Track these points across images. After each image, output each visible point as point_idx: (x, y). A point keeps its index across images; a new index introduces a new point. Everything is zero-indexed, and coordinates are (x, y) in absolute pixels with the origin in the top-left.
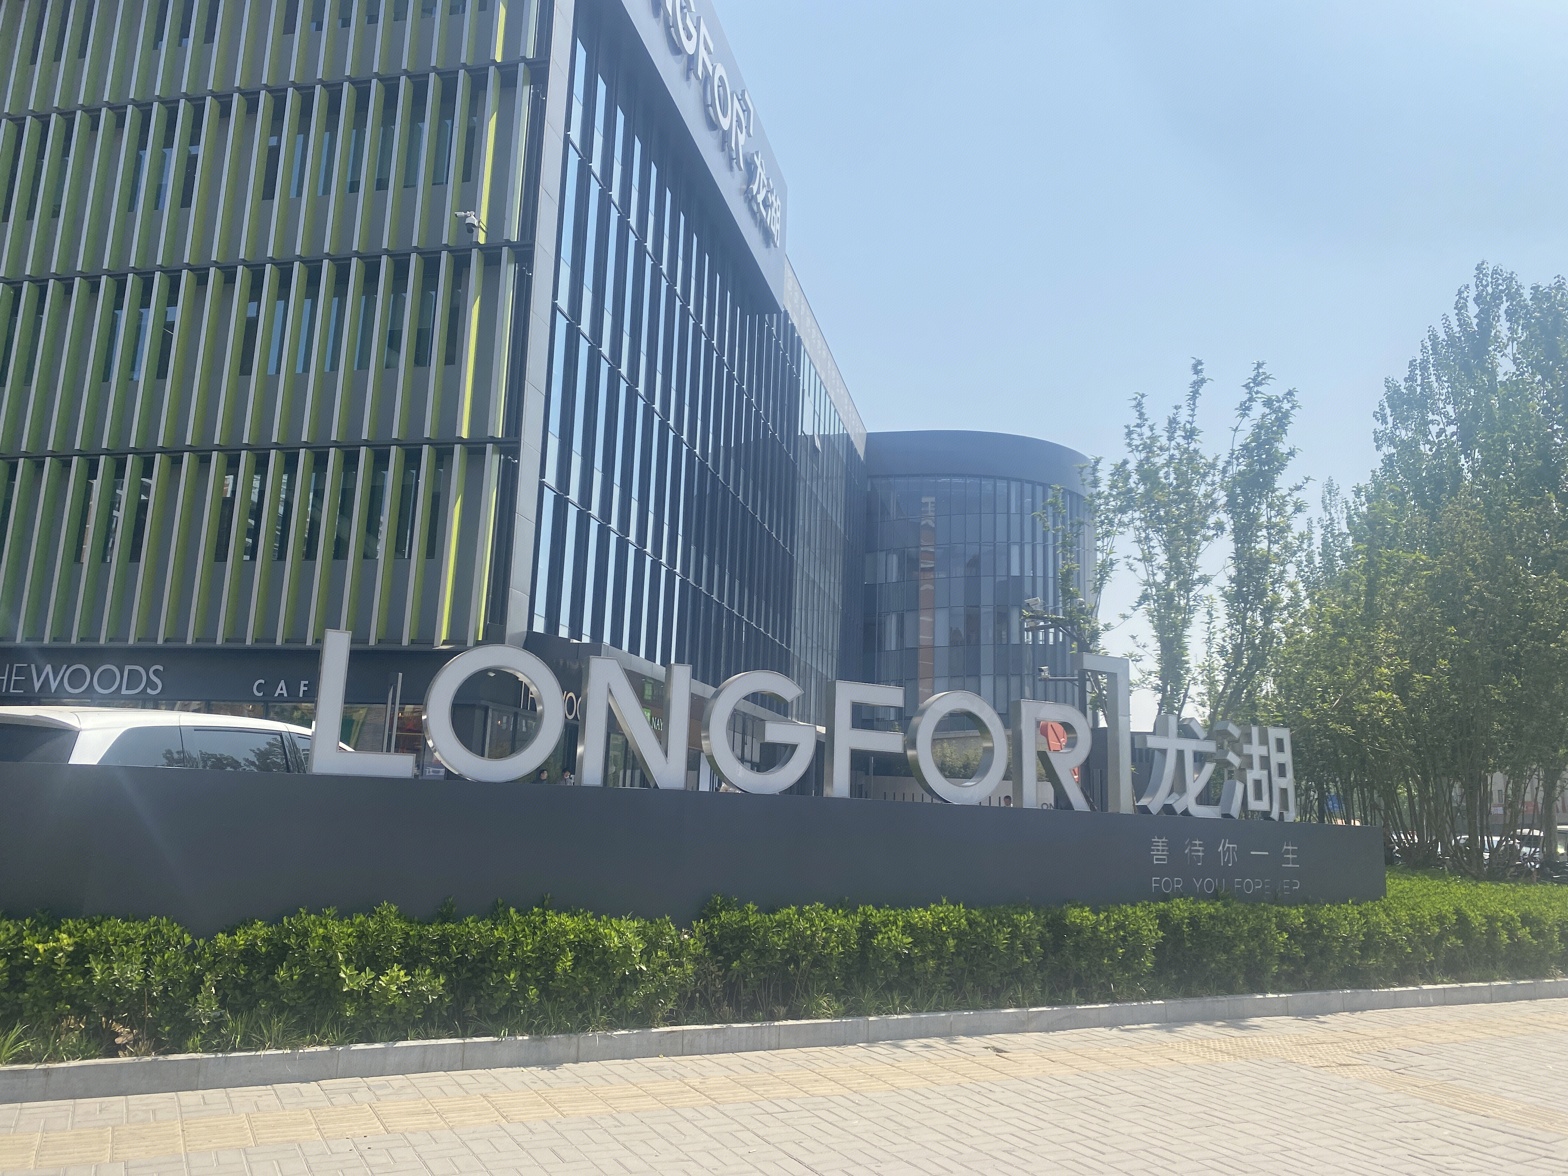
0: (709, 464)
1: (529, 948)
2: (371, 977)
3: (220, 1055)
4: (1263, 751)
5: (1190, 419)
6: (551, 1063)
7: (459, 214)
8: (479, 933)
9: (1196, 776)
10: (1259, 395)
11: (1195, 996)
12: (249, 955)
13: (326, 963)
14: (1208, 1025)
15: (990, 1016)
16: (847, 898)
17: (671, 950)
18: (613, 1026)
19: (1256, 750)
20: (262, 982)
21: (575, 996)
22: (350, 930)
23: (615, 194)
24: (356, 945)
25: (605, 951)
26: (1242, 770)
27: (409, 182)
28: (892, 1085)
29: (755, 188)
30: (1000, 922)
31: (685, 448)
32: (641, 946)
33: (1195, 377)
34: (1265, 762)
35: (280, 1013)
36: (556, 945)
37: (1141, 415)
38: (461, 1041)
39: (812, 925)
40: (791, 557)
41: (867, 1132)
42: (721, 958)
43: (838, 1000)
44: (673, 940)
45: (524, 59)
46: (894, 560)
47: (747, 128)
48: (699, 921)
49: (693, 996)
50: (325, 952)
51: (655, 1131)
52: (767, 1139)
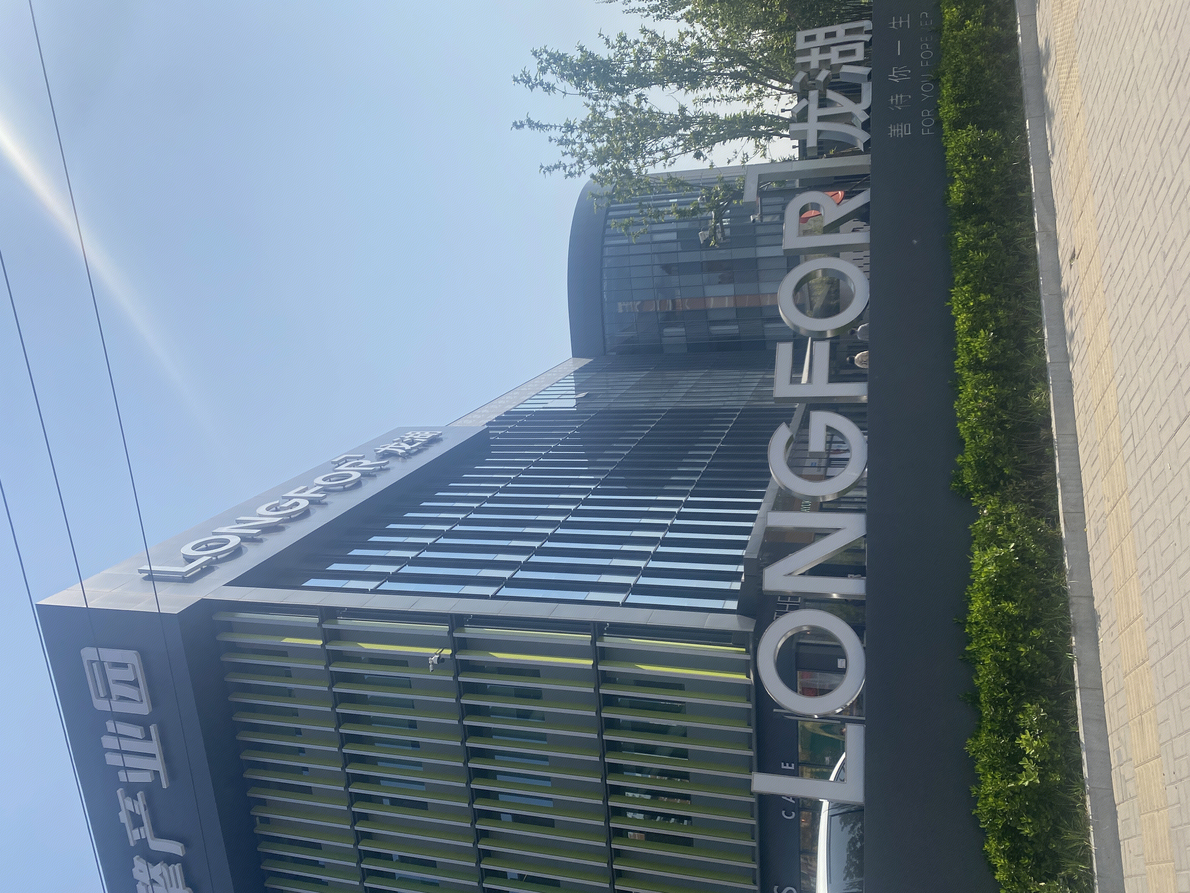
0: (602, 477)
1: (998, 636)
2: (1027, 761)
3: (1096, 881)
4: (815, 52)
5: (558, 128)
6: (1094, 620)
7: (431, 669)
8: (987, 675)
9: (838, 105)
10: (538, 78)
11: (1021, 93)
12: (1013, 855)
13: (1017, 796)
14: (1045, 83)
15: (1043, 263)
16: (949, 382)
17: (996, 523)
18: (1062, 567)
19: (814, 59)
20: (1034, 846)
21: (1037, 599)
22: (989, 776)
23: (411, 554)
24: (1001, 772)
25: (999, 576)
26: (831, 68)
27: (410, 705)
28: (1107, 347)
29: (400, 451)
30: (965, 258)
31: (591, 497)
32: (995, 549)
33: (526, 127)
34: (825, 49)
35: (1059, 832)
36: (996, 615)
37: (557, 167)
38: (1078, 691)
39: (973, 411)
40: (670, 411)
41: (1149, 372)
42: (1002, 483)
43: (1033, 387)
44: (989, 521)
45: (320, 624)
46: (667, 331)
47: (358, 458)
48: (973, 501)
49: (1034, 504)
50: (1008, 797)
51: (1153, 543)
52: (1157, 454)
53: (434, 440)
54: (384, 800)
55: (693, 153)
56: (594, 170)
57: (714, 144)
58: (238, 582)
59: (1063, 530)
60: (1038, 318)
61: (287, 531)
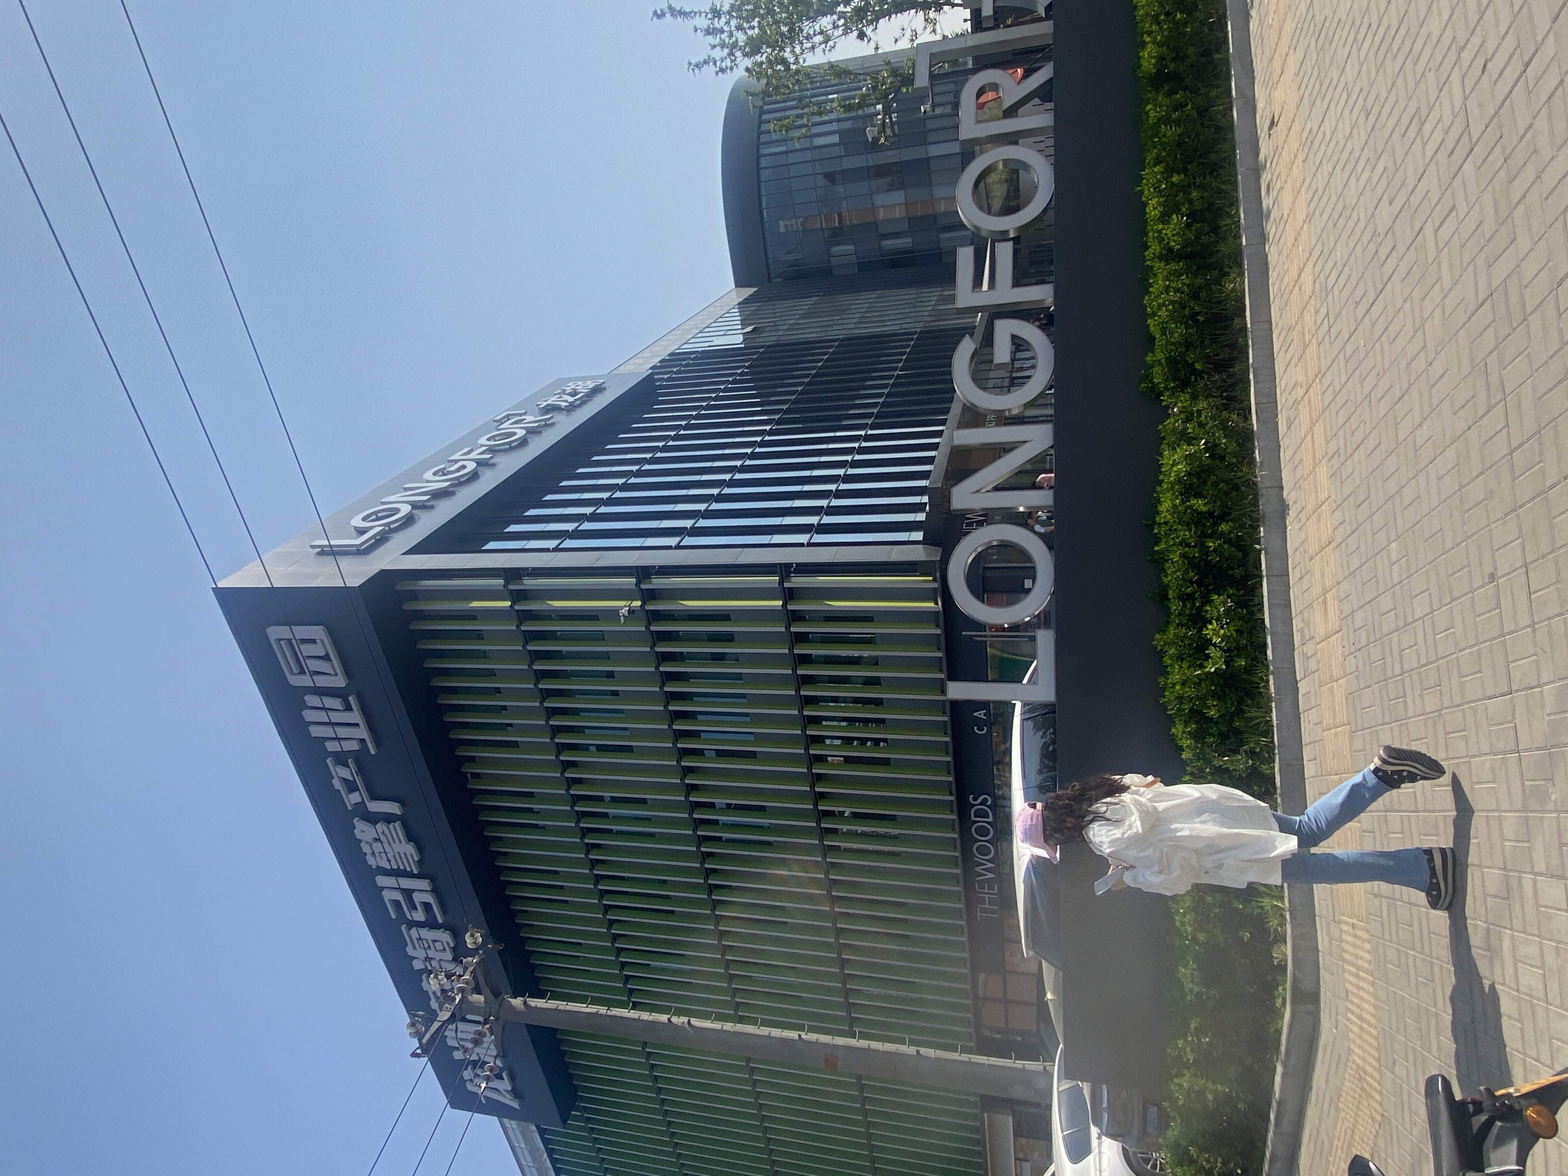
1: (1187, 533)
2: (1213, 649)
3: (1276, 751)
5: (703, 15)
6: (1283, 508)
7: (622, 621)
8: (1175, 572)
12: (1198, 736)
13: (1203, 682)
15: (1240, 135)
16: (1139, 276)
17: (1187, 420)
18: (1252, 462)
20: (1219, 725)
21: (1227, 494)
22: (1177, 667)
23: (588, 510)
24: (1188, 662)
25: (1189, 474)
27: (605, 657)
28: (1305, 222)
29: (564, 404)
30: (1156, 135)
32: (1184, 447)
33: (668, 15)
35: (1244, 712)
36: (1185, 513)
37: (706, 62)
38: (1265, 579)
39: (1164, 305)
40: (843, 340)
41: (1347, 244)
42: (1193, 378)
43: (1228, 274)
44: (1179, 419)
45: (505, 586)
46: (835, 249)
47: (520, 415)
48: (1163, 400)
49: (1226, 398)
50: (1194, 684)
51: (1344, 424)
52: (1352, 331)
53: (597, 390)
54: (590, 747)
55: (856, 33)
56: (748, 62)
57: (877, 22)
58: (417, 550)
59: (1254, 422)
60: (1234, 196)
61: (458, 495)
